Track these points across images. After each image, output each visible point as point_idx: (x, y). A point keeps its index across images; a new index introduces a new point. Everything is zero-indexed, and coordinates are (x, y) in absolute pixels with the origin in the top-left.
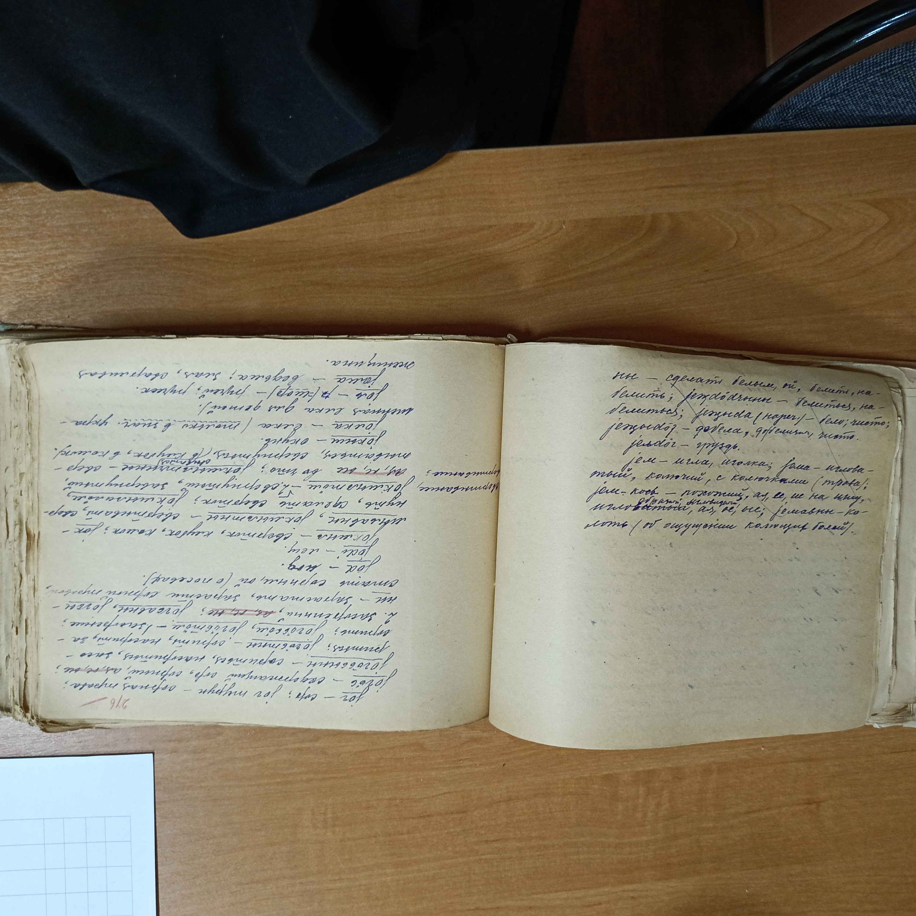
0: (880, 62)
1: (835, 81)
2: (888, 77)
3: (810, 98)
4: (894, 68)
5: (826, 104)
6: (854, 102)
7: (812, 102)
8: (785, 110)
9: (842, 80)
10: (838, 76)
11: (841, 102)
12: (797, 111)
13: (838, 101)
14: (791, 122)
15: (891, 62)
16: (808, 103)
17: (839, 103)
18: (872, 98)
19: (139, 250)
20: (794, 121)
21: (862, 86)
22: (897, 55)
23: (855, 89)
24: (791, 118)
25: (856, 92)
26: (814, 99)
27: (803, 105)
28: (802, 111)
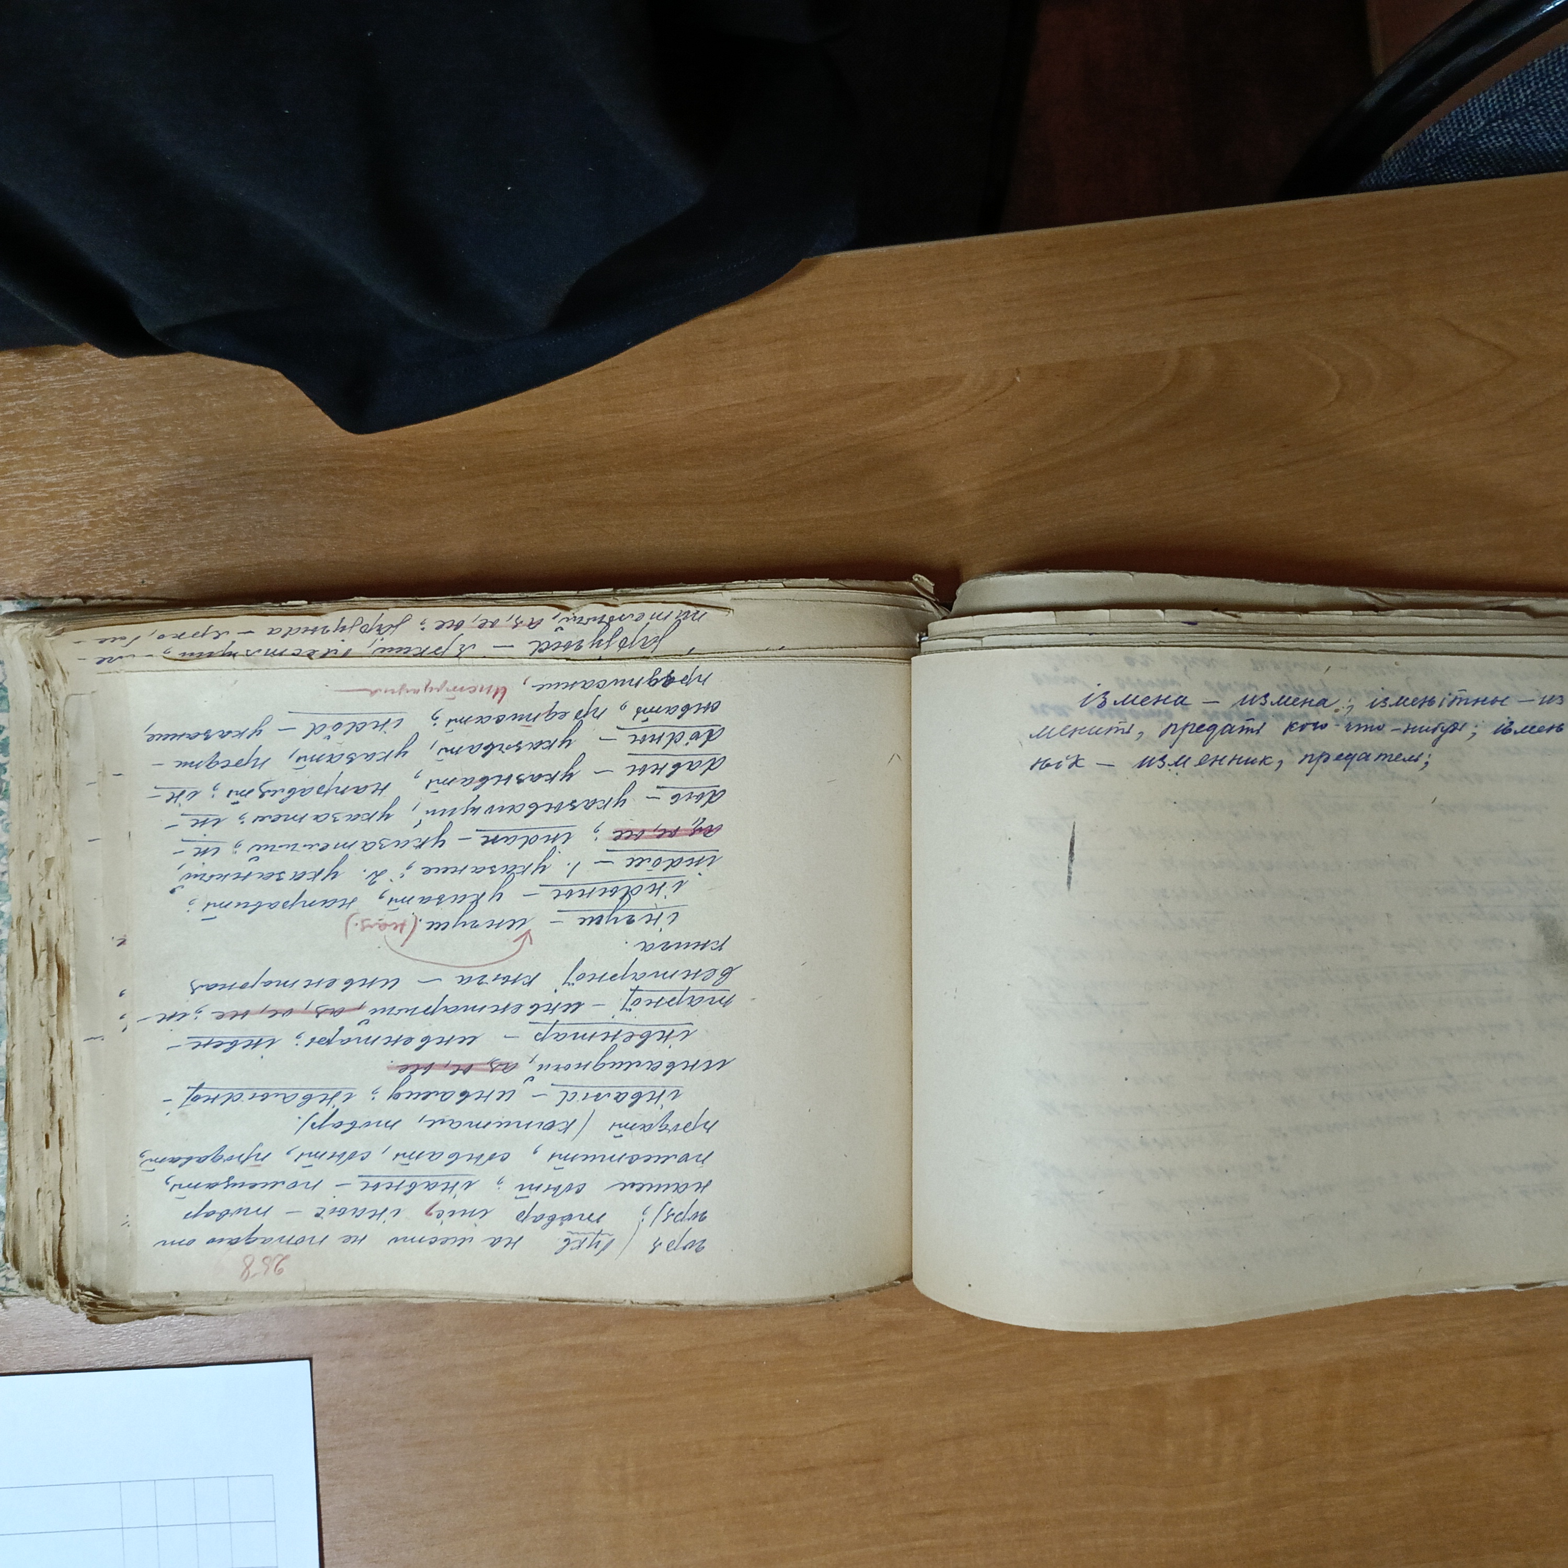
1: (1510, 89)
3: (1463, 126)
5: (1494, 133)
6: (1548, 126)
7: (1468, 132)
8: (1417, 152)
9: (1522, 86)
10: (1515, 80)
11: (1521, 126)
12: (1441, 150)
13: (1517, 125)
14: (1430, 172)
16: (1460, 134)
17: (1519, 130)
19: (261, 460)
20: (1435, 170)
21: (1561, 95)
23: (1548, 101)
24: (1429, 164)
25: (1551, 105)
26: (1470, 126)
27: (1451, 138)
28: (1449, 149)
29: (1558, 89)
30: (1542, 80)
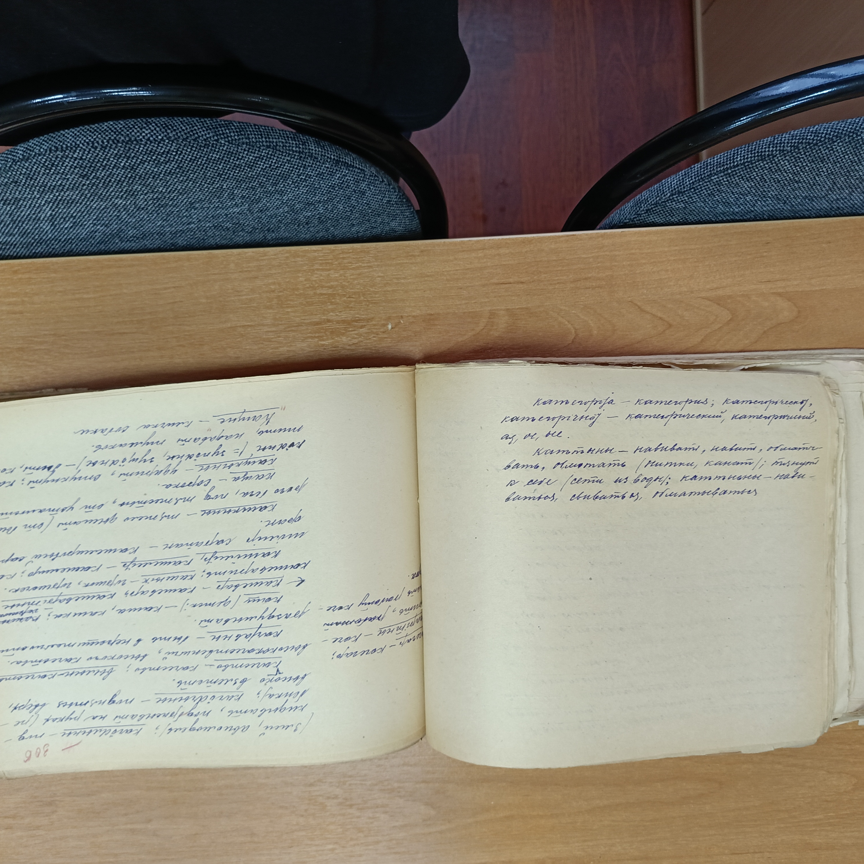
0: (723, 162)
1: (683, 179)
2: (732, 177)
3: (660, 194)
4: (737, 169)
5: (675, 201)
6: (702, 200)
7: (662, 198)
8: (638, 204)
9: (689, 178)
10: (685, 174)
11: (688, 199)
12: (648, 206)
13: (686, 198)
15: (734, 162)
16: (658, 199)
17: (687, 201)
18: (719, 196)
21: (707, 185)
22: (739, 156)
23: (701, 188)
24: (643, 212)
25: (702, 190)
26: (663, 195)
27: (654, 200)
28: (653, 206)
29: (706, 182)
30: (698, 176)
